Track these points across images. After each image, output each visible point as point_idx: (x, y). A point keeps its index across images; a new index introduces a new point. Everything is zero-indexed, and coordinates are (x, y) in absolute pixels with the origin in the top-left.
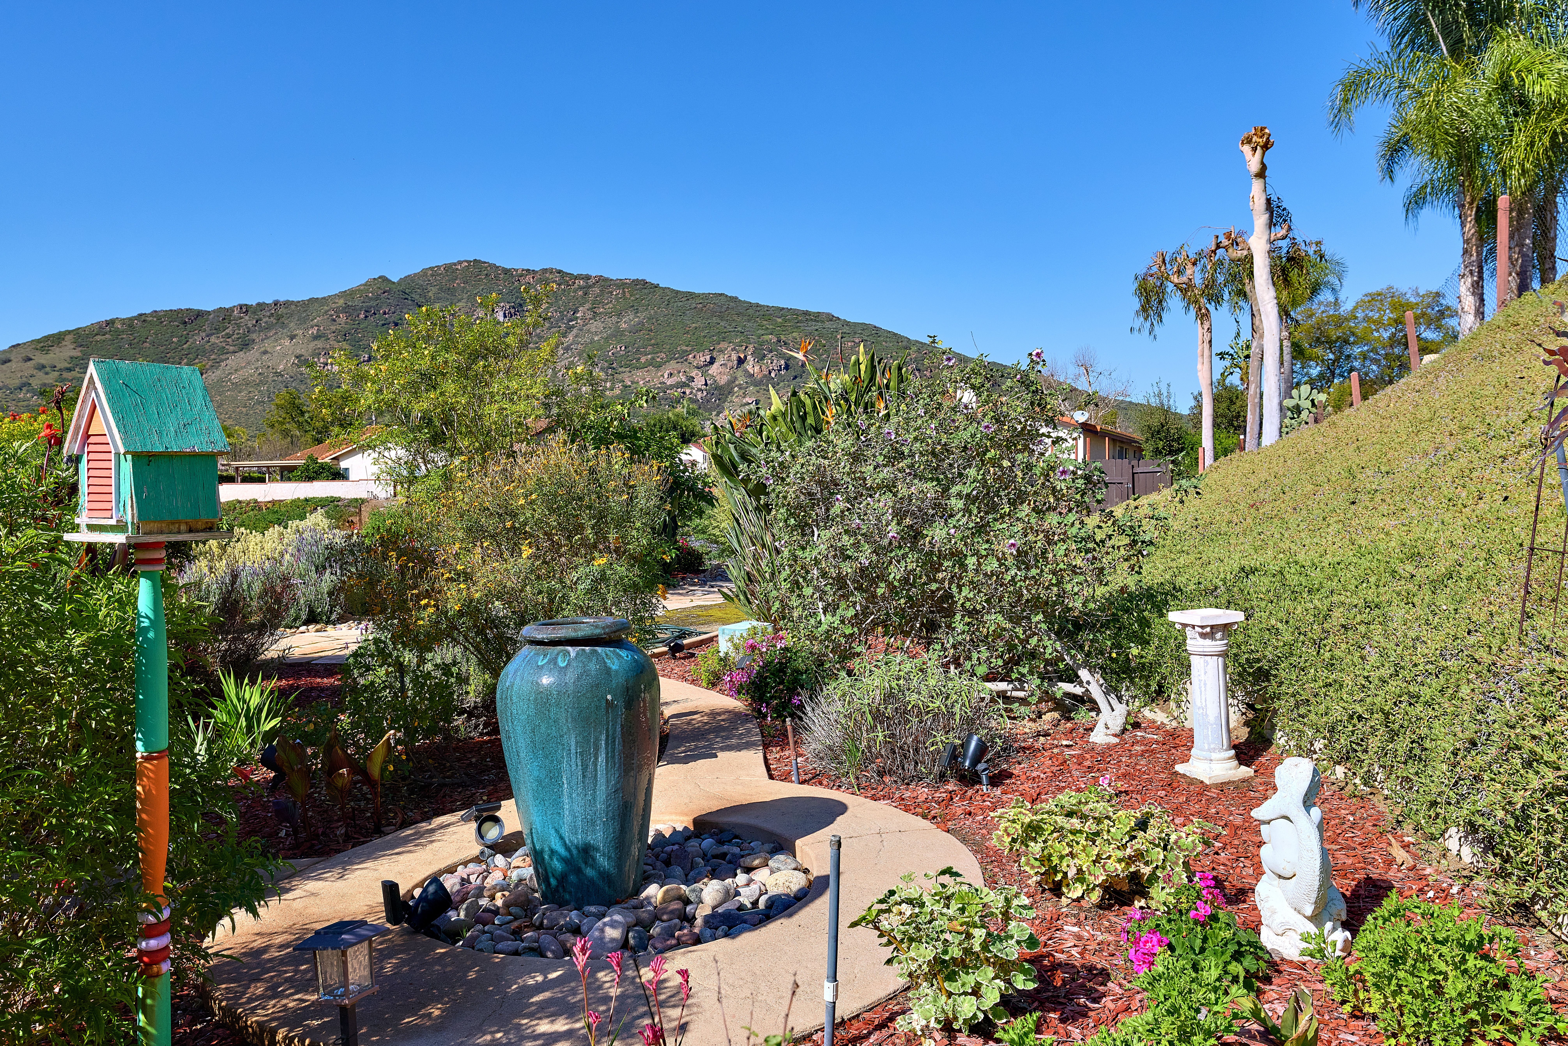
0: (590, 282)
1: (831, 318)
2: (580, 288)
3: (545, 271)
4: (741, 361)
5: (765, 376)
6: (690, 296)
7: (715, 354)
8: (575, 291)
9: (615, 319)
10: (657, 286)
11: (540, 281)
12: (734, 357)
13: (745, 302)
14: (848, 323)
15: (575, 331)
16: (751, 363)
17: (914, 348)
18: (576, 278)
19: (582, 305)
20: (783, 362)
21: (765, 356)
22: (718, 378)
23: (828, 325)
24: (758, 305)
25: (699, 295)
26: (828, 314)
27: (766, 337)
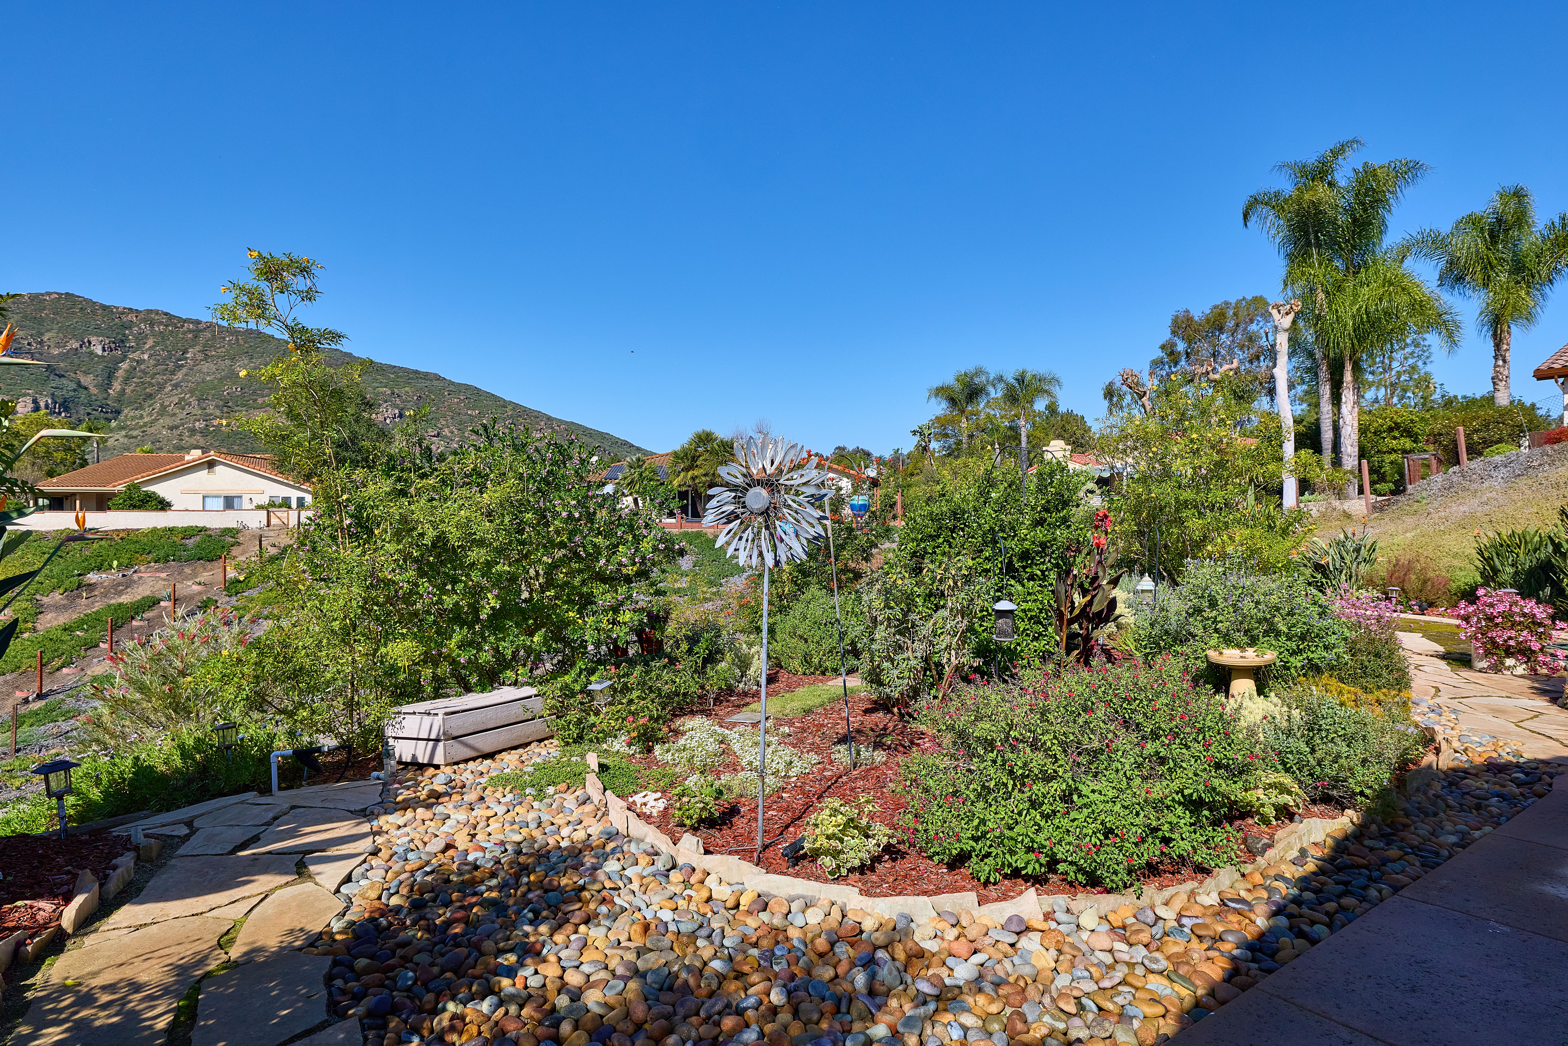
0: (200, 327)
1: (438, 378)
3: (150, 311)
8: (184, 333)
9: (228, 362)
11: (144, 321)
13: (359, 358)
14: (453, 383)
15: (184, 370)
18: (185, 321)
19: (192, 346)
20: (397, 411)
21: (380, 405)
23: (435, 383)
26: (436, 374)
27: (381, 390)
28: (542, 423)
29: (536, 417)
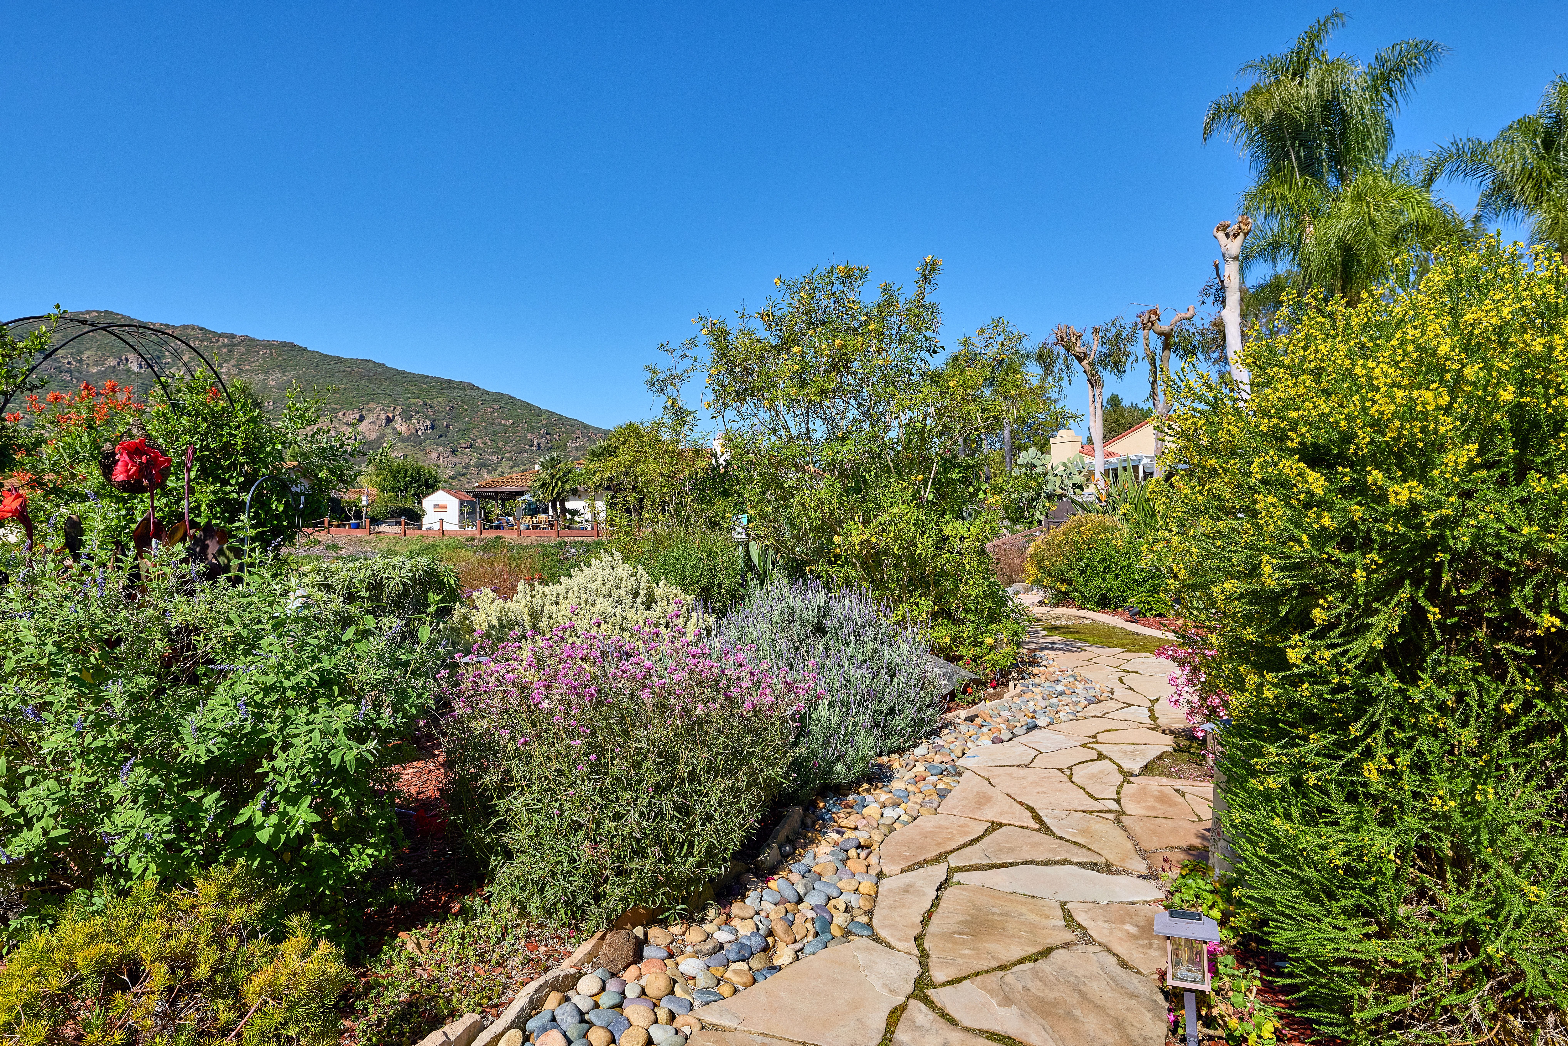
0: (235, 341)
1: (471, 387)
2: (225, 345)
3: (186, 327)
4: (389, 420)
5: (412, 434)
6: (339, 360)
7: (364, 413)
8: (219, 348)
9: (261, 376)
10: (305, 349)
12: (383, 416)
13: (391, 369)
14: (487, 392)
16: (399, 422)
17: (545, 416)
18: (220, 335)
19: (226, 361)
20: (429, 423)
21: (412, 416)
22: (367, 434)
23: (469, 392)
24: (404, 372)
25: (347, 360)
26: (469, 384)
27: (413, 400)
28: (578, 432)
29: (572, 426)
